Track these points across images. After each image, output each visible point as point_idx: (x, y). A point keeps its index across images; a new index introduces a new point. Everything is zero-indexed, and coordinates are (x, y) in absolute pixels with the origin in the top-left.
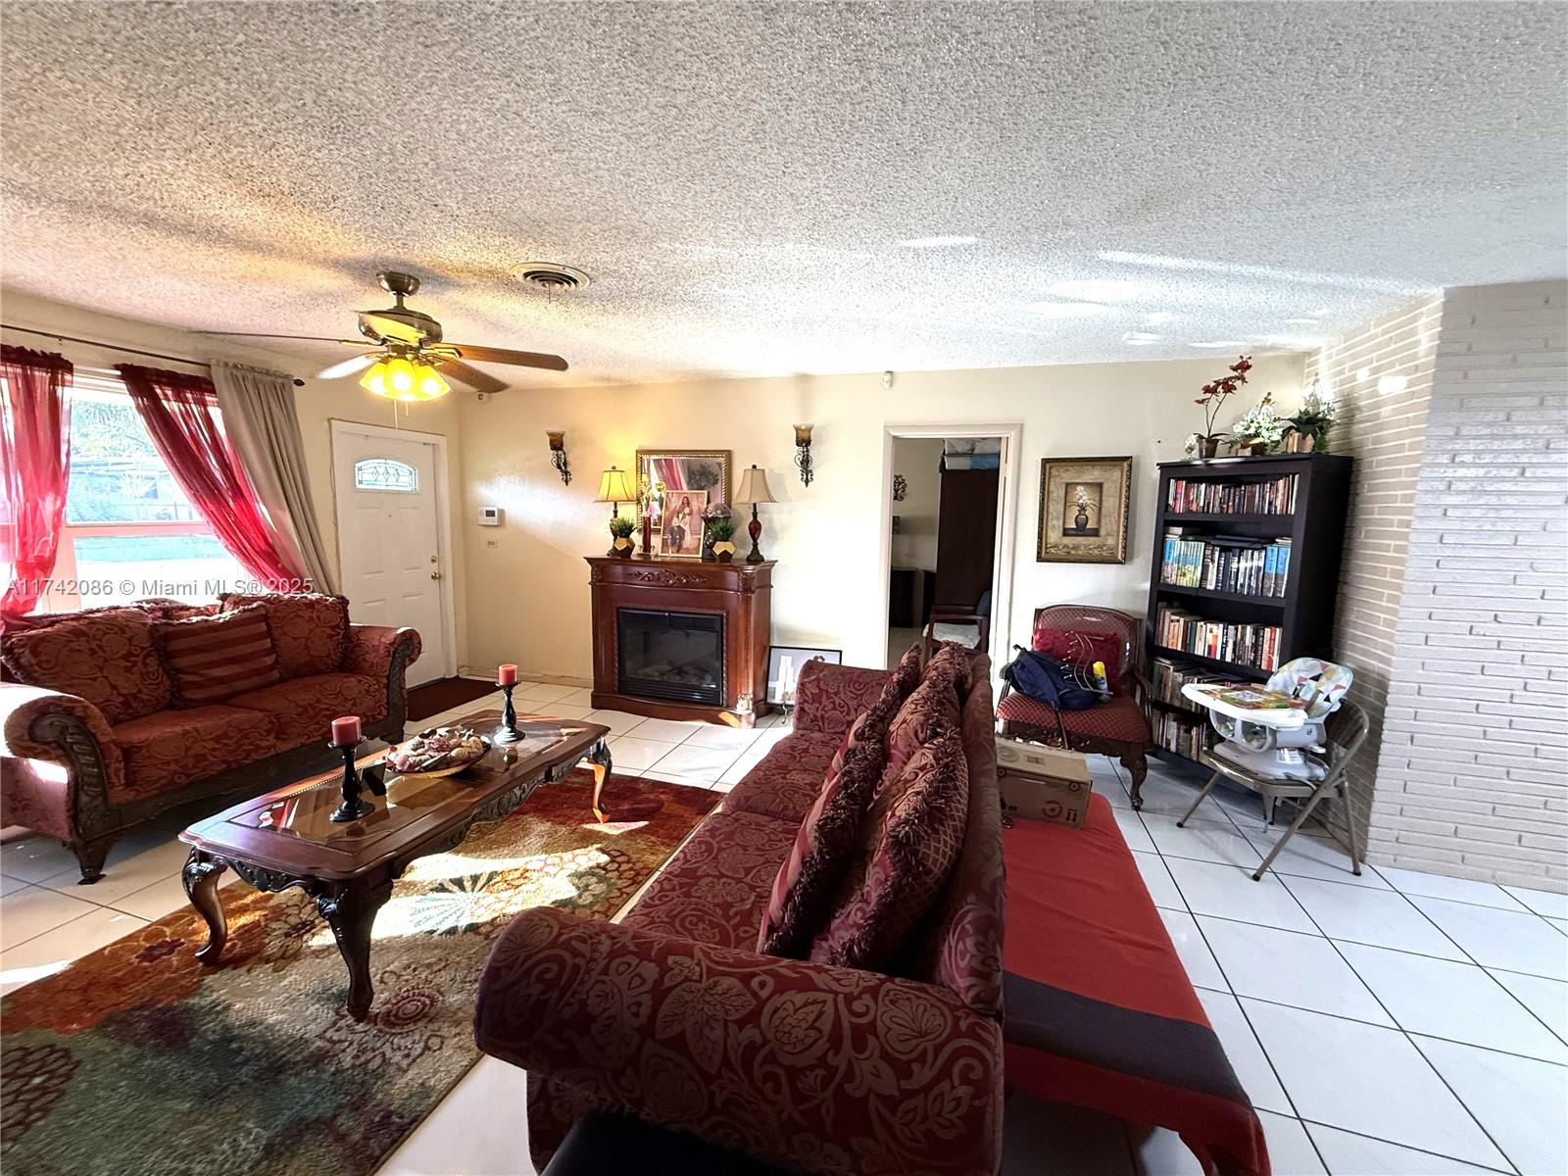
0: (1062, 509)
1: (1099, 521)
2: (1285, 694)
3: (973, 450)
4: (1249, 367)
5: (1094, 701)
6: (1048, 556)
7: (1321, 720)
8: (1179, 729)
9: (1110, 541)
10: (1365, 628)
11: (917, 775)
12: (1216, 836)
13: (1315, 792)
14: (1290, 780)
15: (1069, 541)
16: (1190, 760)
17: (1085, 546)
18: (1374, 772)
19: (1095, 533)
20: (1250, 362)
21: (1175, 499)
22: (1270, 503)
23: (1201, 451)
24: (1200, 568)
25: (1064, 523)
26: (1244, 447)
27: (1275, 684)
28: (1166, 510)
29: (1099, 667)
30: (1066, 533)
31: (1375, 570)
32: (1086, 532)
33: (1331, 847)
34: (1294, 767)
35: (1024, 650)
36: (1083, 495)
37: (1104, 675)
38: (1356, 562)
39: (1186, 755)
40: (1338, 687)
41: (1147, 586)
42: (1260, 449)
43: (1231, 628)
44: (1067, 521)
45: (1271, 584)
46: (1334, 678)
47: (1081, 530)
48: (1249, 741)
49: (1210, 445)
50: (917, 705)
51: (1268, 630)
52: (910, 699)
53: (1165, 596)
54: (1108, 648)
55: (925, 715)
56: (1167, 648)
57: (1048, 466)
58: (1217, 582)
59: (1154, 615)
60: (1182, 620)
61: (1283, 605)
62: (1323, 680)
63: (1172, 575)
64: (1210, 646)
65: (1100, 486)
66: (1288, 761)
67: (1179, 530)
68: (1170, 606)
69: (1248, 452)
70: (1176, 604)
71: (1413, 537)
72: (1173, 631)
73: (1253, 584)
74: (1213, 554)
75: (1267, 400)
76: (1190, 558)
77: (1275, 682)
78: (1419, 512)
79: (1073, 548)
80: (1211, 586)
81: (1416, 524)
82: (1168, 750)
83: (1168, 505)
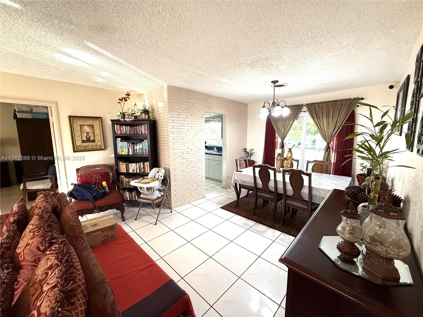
0: (80, 134)
1: (94, 137)
2: (153, 178)
3: (32, 111)
4: (130, 95)
5: (105, 194)
6: (78, 150)
7: (161, 182)
8: (129, 193)
9: (99, 143)
10: (164, 159)
11: (47, 274)
12: (145, 218)
13: (163, 198)
14: (158, 198)
15: (85, 144)
16: (133, 201)
17: (91, 146)
18: (171, 189)
19: (94, 141)
20: (130, 94)
21: (117, 130)
22: (141, 131)
23: (121, 117)
24: (127, 149)
25: (82, 138)
26: (132, 116)
27: (150, 176)
28: (115, 133)
29: (104, 183)
30: (83, 142)
31: (164, 146)
32: (91, 141)
33: (166, 209)
34: (157, 194)
35: (75, 185)
36: (87, 129)
37: (106, 185)
38: (160, 144)
39: (132, 200)
40: (162, 173)
41: (113, 156)
42: (136, 117)
43: (138, 164)
44: (83, 137)
45: (144, 151)
46: (161, 171)
47: (88, 140)
48: (148, 192)
49: (123, 115)
50: (34, 232)
51: (146, 163)
52: (27, 230)
53: (119, 158)
54: (105, 176)
55: (42, 236)
56: (122, 173)
57: (71, 118)
58: (132, 152)
59: (117, 164)
60: (125, 164)
61: (148, 156)
62: (159, 172)
63: (120, 152)
64: (133, 170)
65: (93, 126)
66: (156, 194)
67: (120, 139)
68: (121, 161)
69: (133, 118)
70: (122, 159)
71: (170, 138)
72: (123, 167)
73: (141, 152)
74: (130, 145)
75: (135, 105)
76: (124, 147)
77: (150, 175)
78: (170, 133)
79: (87, 147)
80: (131, 154)
81: (170, 135)
82: (127, 200)
83: (115, 132)
